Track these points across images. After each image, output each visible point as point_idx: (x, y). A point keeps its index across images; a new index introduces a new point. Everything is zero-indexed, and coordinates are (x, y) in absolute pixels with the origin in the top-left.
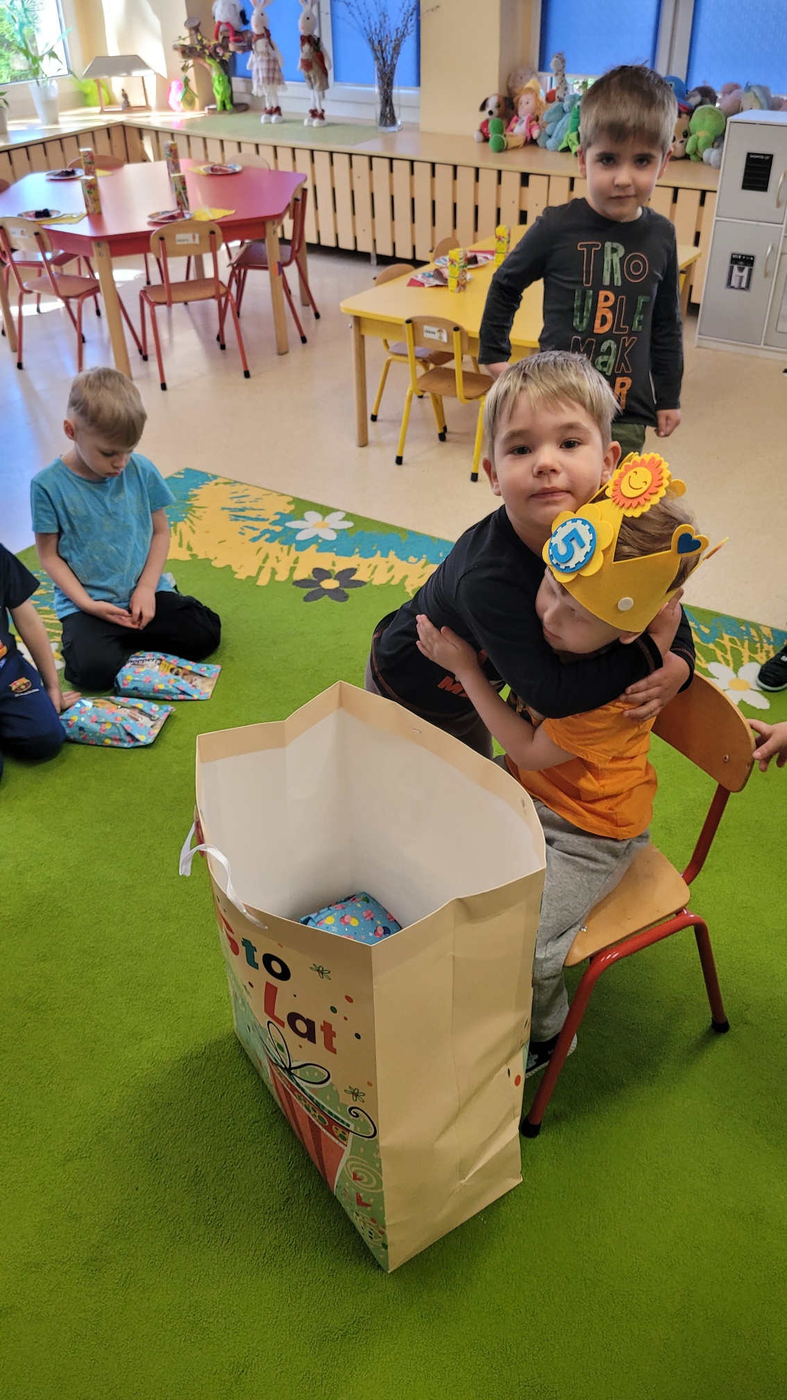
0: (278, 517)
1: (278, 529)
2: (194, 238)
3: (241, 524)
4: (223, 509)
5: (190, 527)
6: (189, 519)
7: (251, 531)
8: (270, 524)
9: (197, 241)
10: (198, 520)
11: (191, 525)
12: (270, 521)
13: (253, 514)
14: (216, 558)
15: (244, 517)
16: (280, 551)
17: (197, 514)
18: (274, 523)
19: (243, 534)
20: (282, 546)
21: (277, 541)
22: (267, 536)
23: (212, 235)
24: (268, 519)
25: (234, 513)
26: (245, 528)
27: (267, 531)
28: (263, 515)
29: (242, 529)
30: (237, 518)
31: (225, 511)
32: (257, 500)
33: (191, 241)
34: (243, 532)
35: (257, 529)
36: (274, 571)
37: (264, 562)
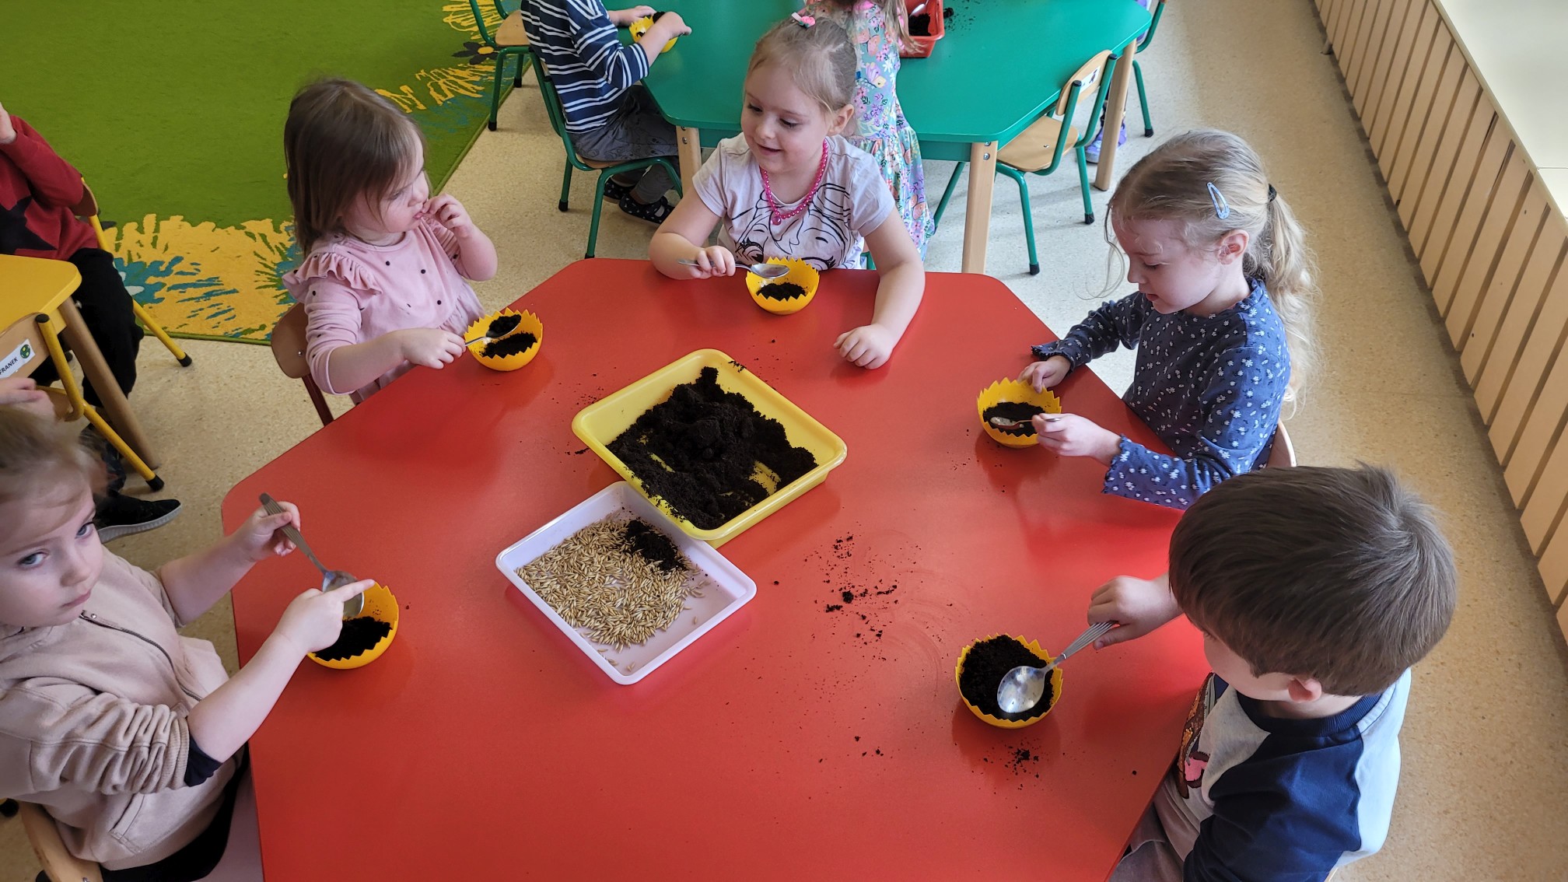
0: (157, 295)
3: (203, 276)
5: (263, 259)
7: (186, 270)
8: (164, 285)
10: (259, 270)
11: (263, 262)
12: (166, 288)
13: (192, 292)
14: (213, 231)
15: (203, 286)
16: (140, 254)
17: (265, 278)
18: (159, 287)
19: (192, 264)
20: (141, 262)
21: (148, 264)
22: (162, 268)
24: (169, 289)
25: (218, 288)
26: (194, 272)
27: (168, 272)
28: (178, 294)
31: (233, 289)
35: (177, 273)
36: (141, 230)
37: (155, 238)
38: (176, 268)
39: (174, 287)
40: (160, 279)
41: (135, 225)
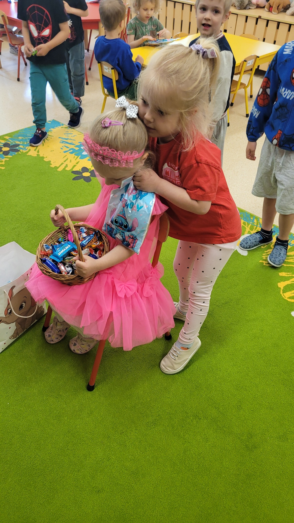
0: (79, 144)
1: (77, 149)
3: (63, 145)
7: (66, 148)
13: (70, 142)
14: (47, 157)
15: (66, 142)
18: (77, 146)
20: (75, 156)
24: (75, 144)
27: (72, 149)
30: (63, 142)
32: (74, 136)
34: (63, 148)
35: (69, 148)
36: (67, 166)
37: (65, 162)
38: (68, 149)
39: (73, 144)
40: (75, 148)
41: (67, 169)
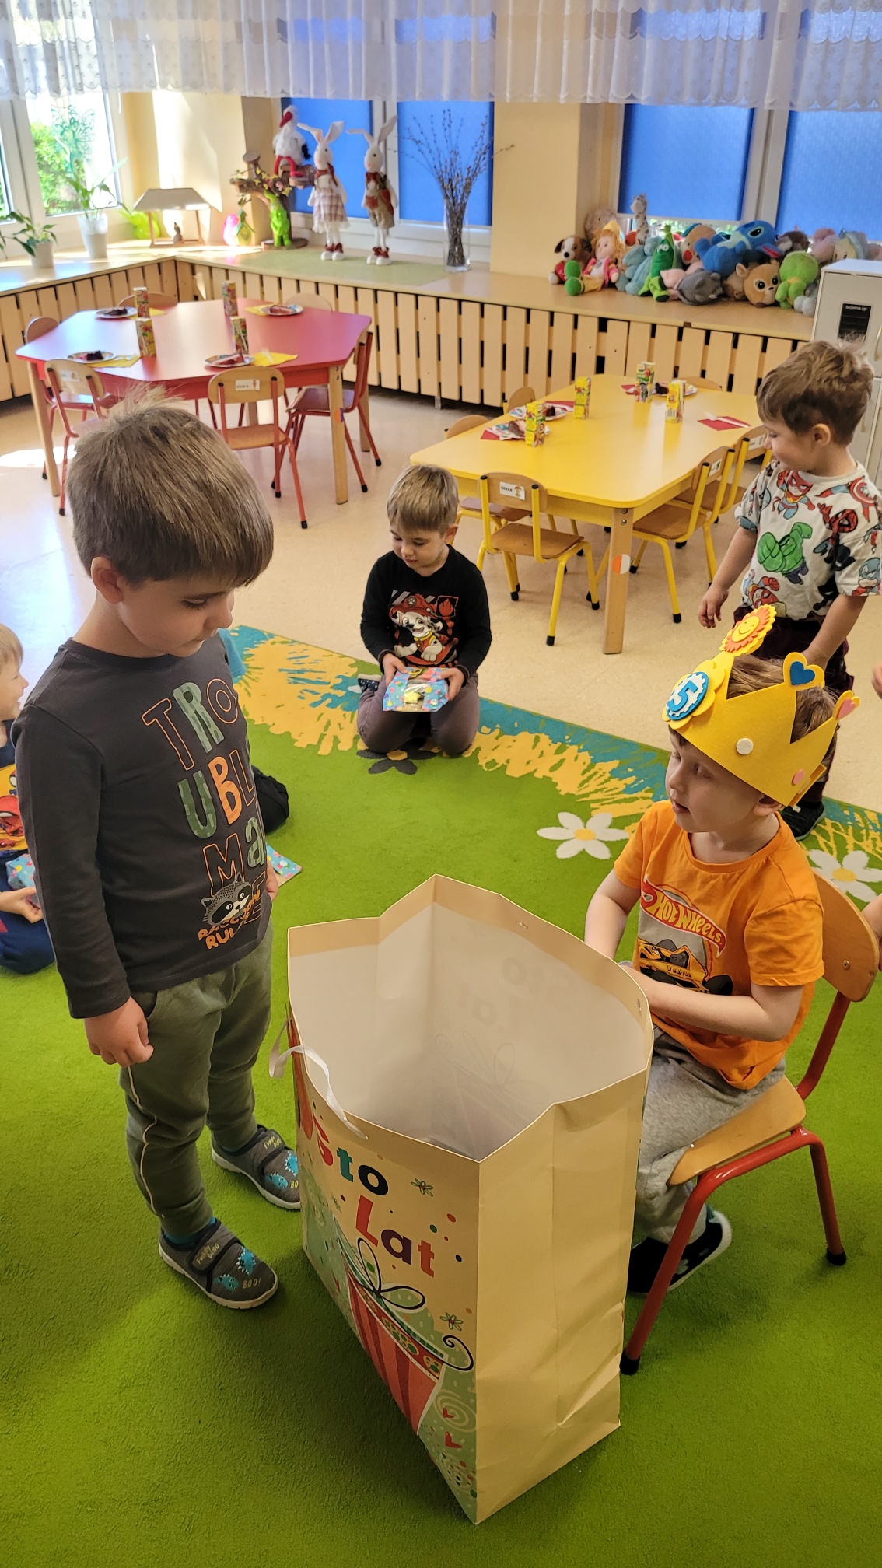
0: (340, 681)
1: (340, 693)
2: (255, 384)
3: (300, 687)
4: (281, 670)
5: (246, 690)
6: (244, 681)
7: (311, 694)
8: (331, 687)
9: (258, 388)
10: (254, 682)
11: (247, 687)
12: (331, 685)
13: (313, 677)
14: (274, 724)
15: (303, 680)
16: (343, 717)
17: (253, 676)
18: (336, 687)
19: (303, 698)
20: (344, 712)
21: (339, 707)
22: (329, 701)
23: (274, 382)
24: (329, 683)
25: (292, 675)
26: (304, 692)
27: (328, 695)
28: (324, 678)
29: (301, 692)
30: (295, 680)
31: (282, 672)
32: (317, 661)
33: (251, 387)
34: (303, 696)
35: (318, 693)
37: (326, 729)
38: (318, 698)
39: (324, 683)
